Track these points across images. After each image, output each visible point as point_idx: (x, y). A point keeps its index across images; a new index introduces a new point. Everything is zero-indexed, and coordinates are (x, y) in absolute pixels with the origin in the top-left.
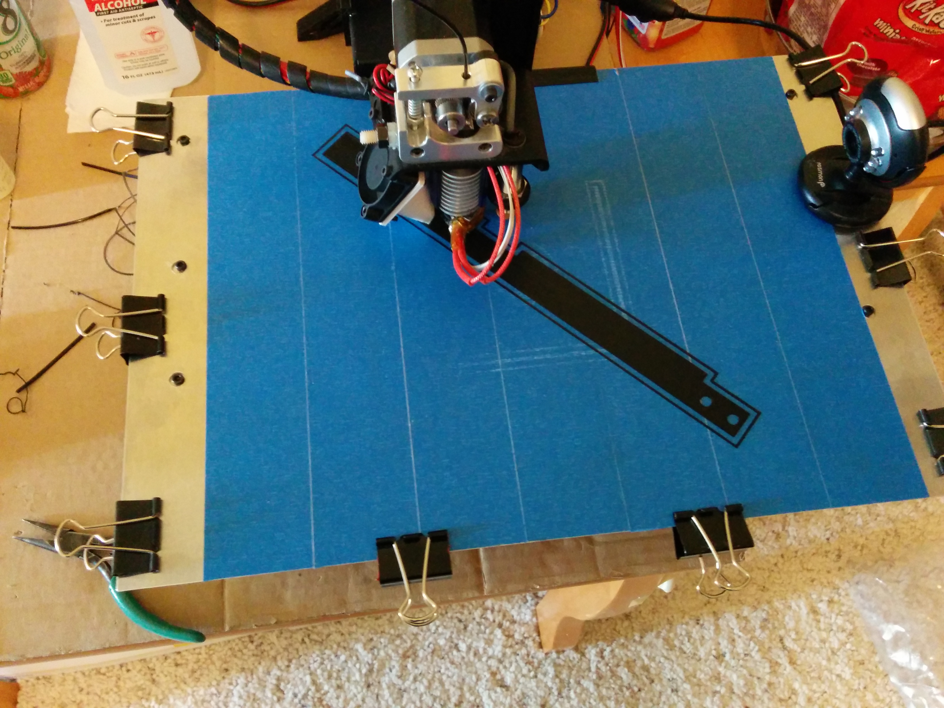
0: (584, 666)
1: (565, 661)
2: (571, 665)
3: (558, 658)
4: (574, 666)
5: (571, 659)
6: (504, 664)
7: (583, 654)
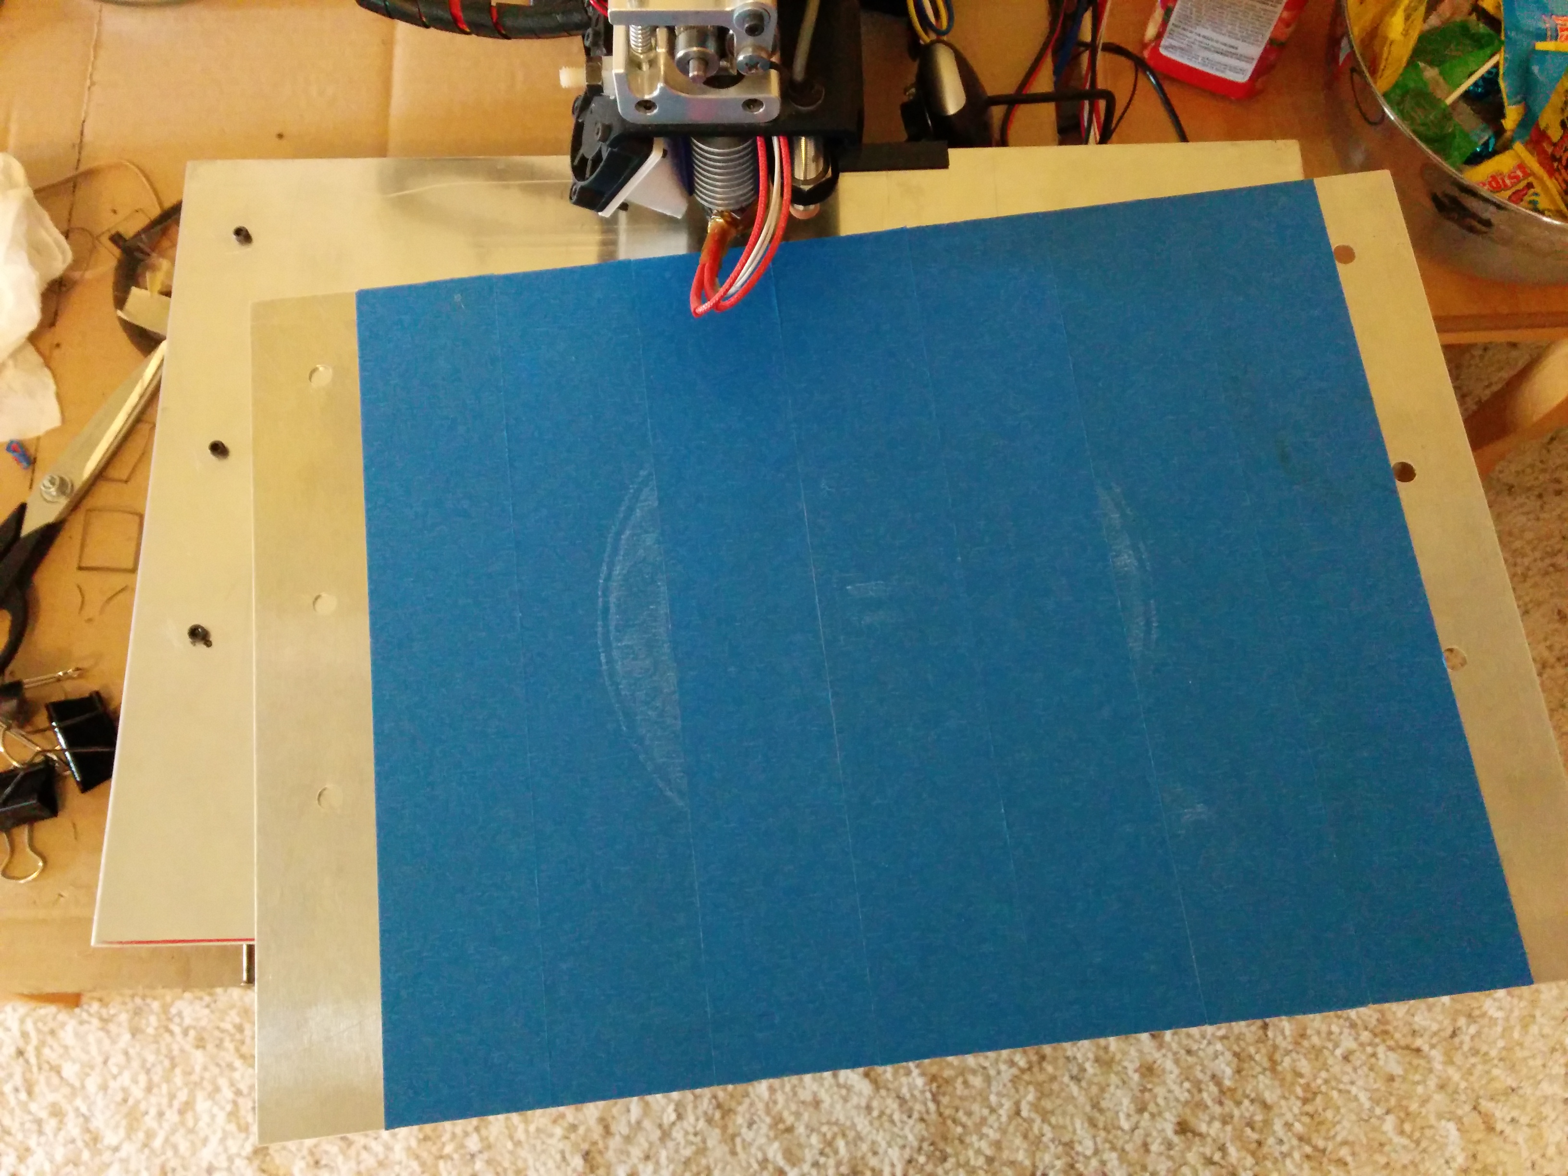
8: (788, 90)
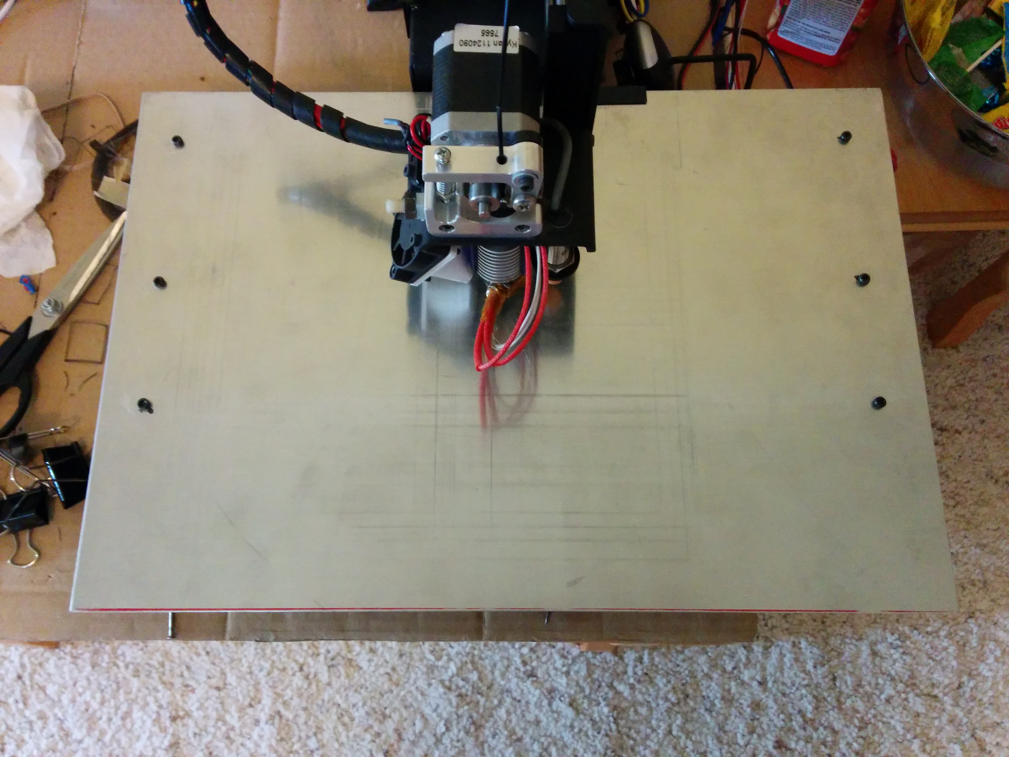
0: (620, 669)
1: (601, 662)
2: (606, 666)
3: (594, 658)
4: (609, 668)
5: (608, 660)
6: (537, 654)
7: (622, 658)
8: (547, 215)
